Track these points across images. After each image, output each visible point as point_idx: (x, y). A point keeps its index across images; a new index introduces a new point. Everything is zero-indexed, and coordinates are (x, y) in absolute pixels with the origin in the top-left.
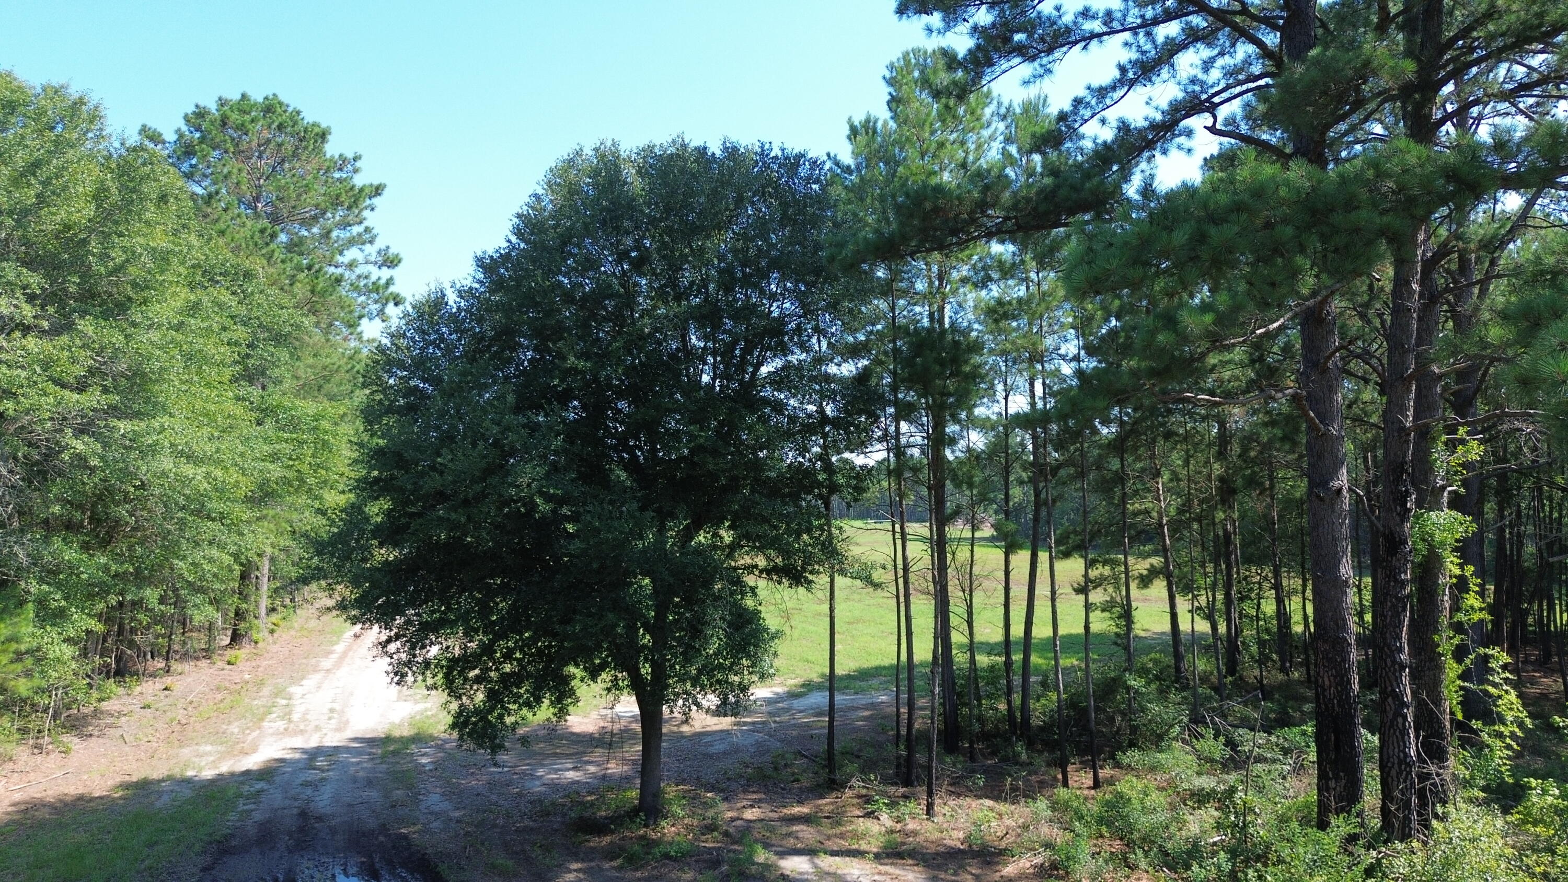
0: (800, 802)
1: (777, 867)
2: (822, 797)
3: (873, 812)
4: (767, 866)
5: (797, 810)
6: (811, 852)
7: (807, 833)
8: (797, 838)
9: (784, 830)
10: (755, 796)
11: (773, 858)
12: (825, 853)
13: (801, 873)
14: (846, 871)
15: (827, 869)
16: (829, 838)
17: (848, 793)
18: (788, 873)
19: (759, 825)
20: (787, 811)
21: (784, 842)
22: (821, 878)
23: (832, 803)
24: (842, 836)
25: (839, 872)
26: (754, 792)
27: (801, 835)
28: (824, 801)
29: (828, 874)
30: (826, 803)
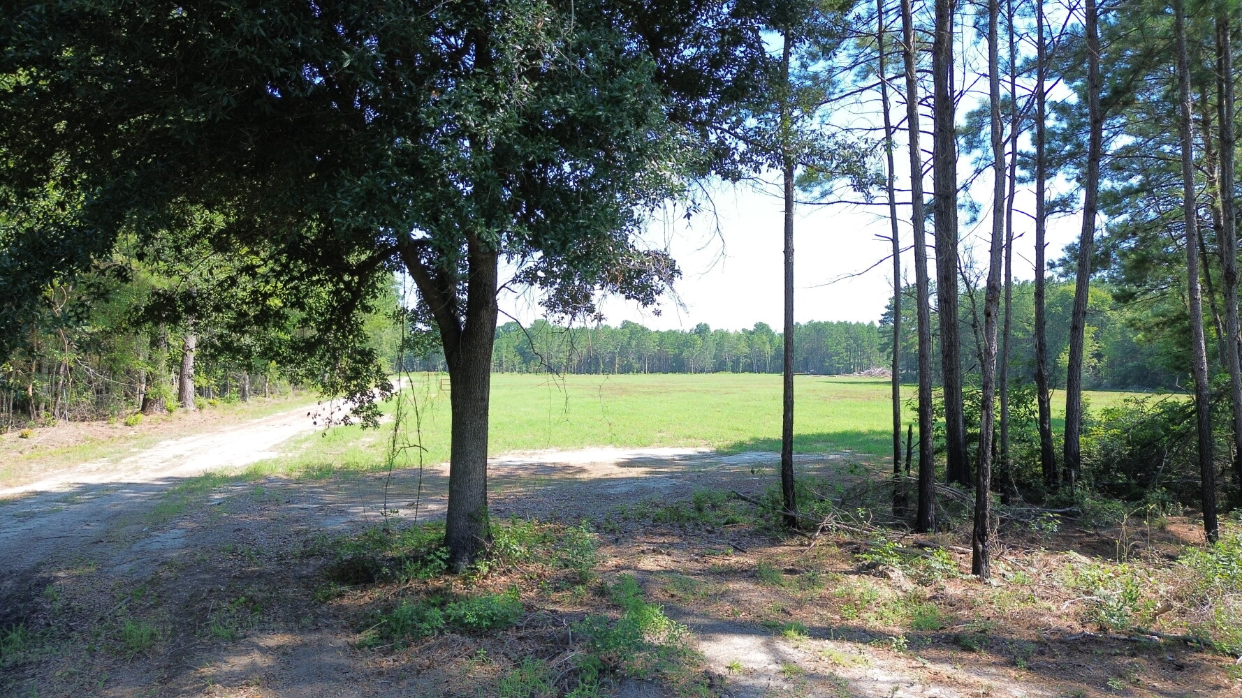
0: (739, 549)
1: (697, 659)
2: (775, 542)
3: (874, 565)
4: (671, 654)
5: (734, 560)
6: (768, 629)
7: (756, 597)
8: (738, 602)
9: (712, 587)
10: (662, 539)
11: (686, 636)
12: (801, 631)
13: (751, 673)
14: (855, 672)
15: (809, 666)
16: (799, 604)
17: (820, 538)
18: (721, 670)
19: (665, 578)
20: (718, 561)
21: (712, 609)
22: (800, 686)
23: (794, 553)
24: (824, 602)
25: (840, 673)
26: (663, 535)
27: (744, 597)
28: (780, 550)
29: (813, 676)
30: (785, 552)
